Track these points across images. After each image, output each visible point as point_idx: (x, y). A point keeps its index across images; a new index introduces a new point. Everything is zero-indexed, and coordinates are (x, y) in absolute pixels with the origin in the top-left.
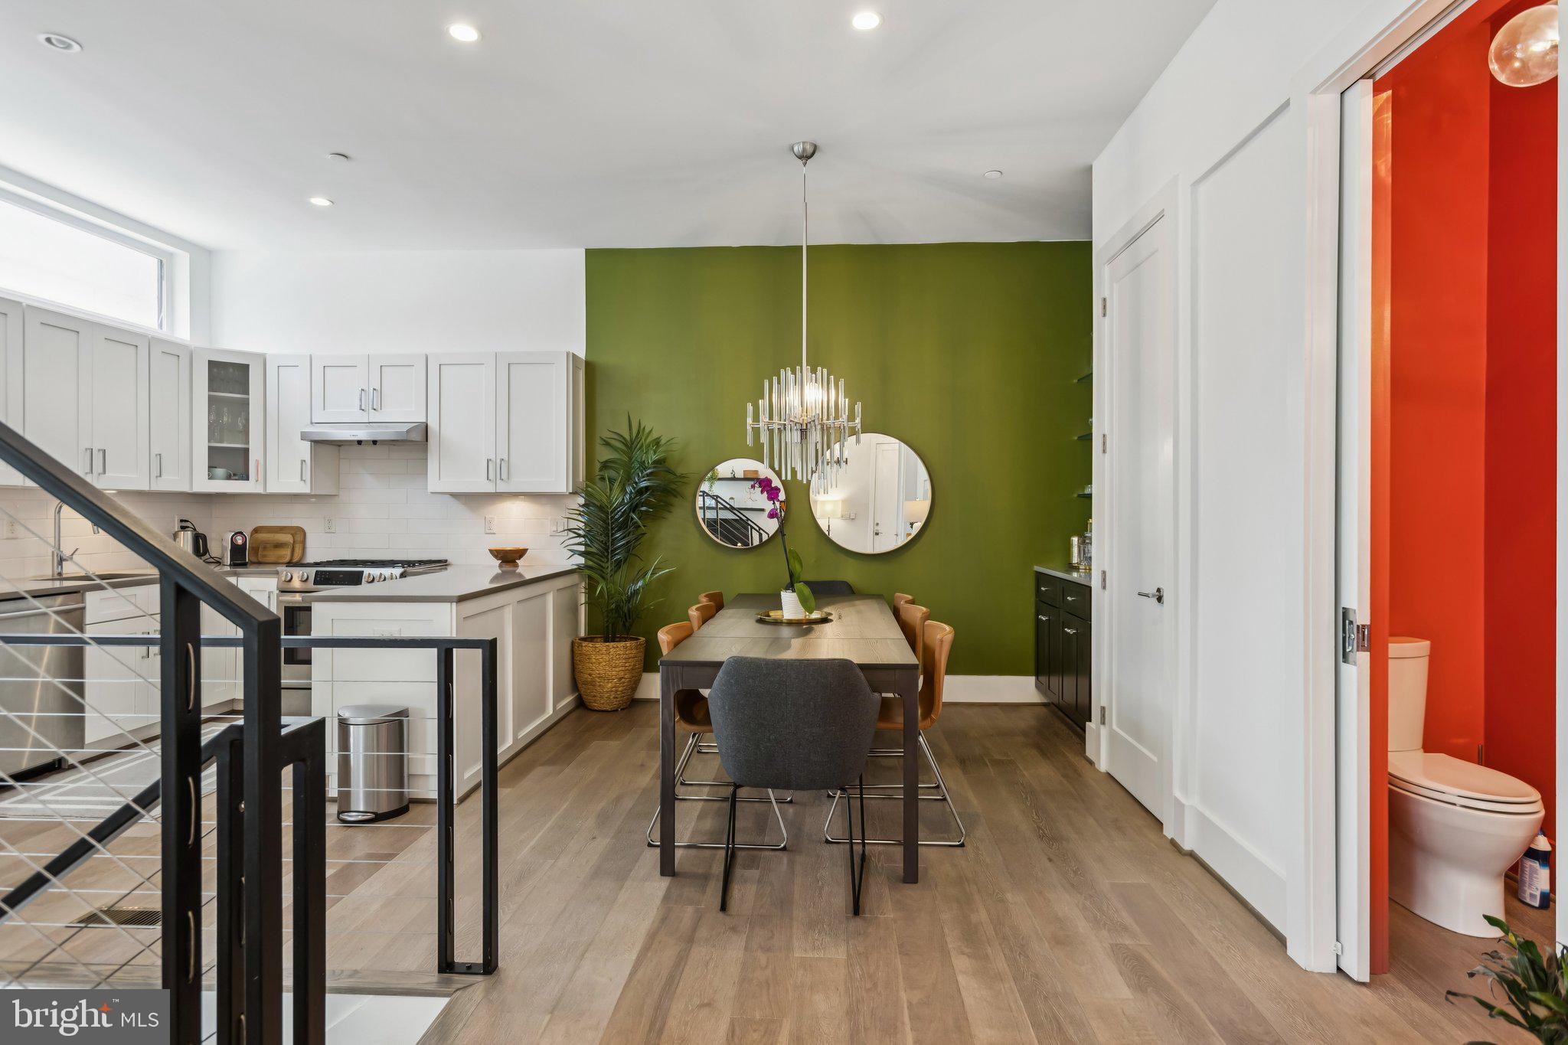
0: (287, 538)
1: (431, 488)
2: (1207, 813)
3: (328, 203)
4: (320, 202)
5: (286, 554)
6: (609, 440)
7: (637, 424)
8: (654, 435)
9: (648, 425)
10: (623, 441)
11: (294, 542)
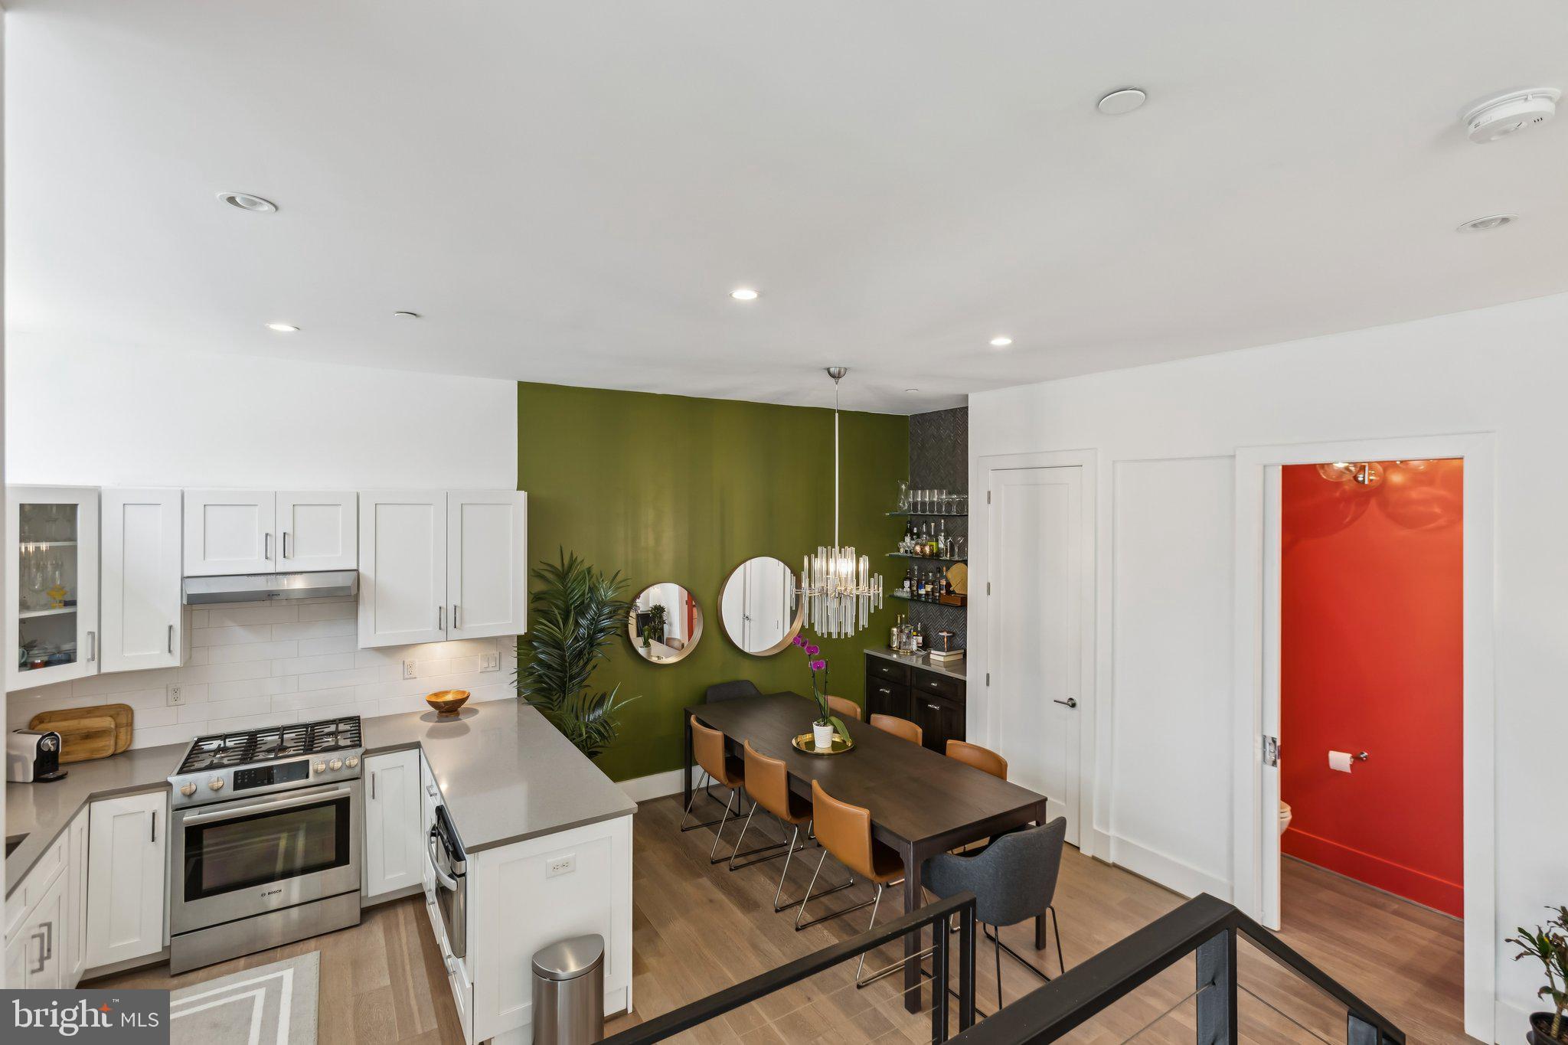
0: (107, 722)
1: (362, 643)
2: (1124, 838)
3: (292, 329)
4: (283, 328)
5: (107, 745)
6: (540, 571)
7: (569, 554)
8: (586, 565)
9: (580, 555)
10: (549, 568)
11: (116, 726)
